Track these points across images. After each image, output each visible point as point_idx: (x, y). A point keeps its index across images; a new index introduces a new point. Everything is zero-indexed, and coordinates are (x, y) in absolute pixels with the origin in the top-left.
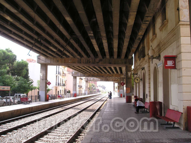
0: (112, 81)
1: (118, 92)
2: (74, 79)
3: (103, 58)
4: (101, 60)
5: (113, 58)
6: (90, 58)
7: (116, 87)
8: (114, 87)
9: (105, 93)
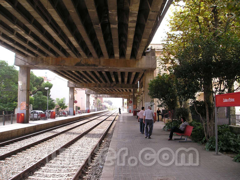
0: (122, 97)
1: (127, 108)
2: (87, 97)
3: (117, 83)
4: (115, 85)
5: (124, 84)
6: (107, 83)
7: (126, 103)
8: (123, 103)
9: (113, 109)
